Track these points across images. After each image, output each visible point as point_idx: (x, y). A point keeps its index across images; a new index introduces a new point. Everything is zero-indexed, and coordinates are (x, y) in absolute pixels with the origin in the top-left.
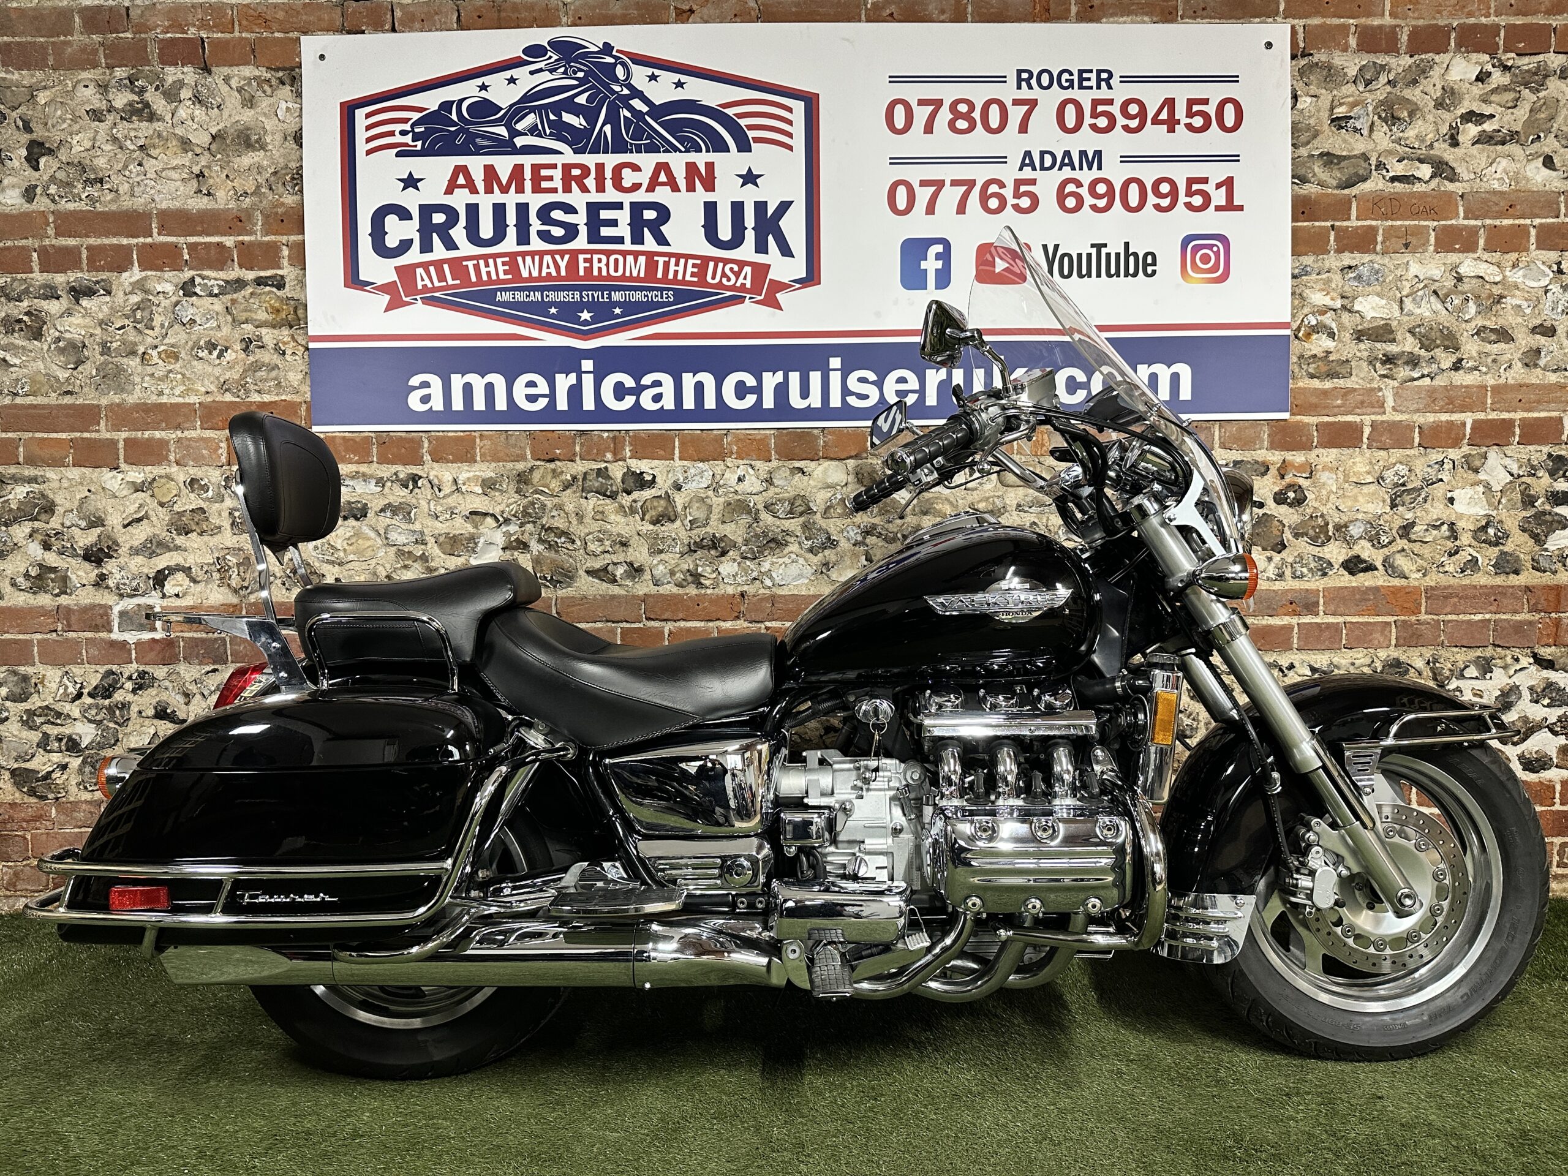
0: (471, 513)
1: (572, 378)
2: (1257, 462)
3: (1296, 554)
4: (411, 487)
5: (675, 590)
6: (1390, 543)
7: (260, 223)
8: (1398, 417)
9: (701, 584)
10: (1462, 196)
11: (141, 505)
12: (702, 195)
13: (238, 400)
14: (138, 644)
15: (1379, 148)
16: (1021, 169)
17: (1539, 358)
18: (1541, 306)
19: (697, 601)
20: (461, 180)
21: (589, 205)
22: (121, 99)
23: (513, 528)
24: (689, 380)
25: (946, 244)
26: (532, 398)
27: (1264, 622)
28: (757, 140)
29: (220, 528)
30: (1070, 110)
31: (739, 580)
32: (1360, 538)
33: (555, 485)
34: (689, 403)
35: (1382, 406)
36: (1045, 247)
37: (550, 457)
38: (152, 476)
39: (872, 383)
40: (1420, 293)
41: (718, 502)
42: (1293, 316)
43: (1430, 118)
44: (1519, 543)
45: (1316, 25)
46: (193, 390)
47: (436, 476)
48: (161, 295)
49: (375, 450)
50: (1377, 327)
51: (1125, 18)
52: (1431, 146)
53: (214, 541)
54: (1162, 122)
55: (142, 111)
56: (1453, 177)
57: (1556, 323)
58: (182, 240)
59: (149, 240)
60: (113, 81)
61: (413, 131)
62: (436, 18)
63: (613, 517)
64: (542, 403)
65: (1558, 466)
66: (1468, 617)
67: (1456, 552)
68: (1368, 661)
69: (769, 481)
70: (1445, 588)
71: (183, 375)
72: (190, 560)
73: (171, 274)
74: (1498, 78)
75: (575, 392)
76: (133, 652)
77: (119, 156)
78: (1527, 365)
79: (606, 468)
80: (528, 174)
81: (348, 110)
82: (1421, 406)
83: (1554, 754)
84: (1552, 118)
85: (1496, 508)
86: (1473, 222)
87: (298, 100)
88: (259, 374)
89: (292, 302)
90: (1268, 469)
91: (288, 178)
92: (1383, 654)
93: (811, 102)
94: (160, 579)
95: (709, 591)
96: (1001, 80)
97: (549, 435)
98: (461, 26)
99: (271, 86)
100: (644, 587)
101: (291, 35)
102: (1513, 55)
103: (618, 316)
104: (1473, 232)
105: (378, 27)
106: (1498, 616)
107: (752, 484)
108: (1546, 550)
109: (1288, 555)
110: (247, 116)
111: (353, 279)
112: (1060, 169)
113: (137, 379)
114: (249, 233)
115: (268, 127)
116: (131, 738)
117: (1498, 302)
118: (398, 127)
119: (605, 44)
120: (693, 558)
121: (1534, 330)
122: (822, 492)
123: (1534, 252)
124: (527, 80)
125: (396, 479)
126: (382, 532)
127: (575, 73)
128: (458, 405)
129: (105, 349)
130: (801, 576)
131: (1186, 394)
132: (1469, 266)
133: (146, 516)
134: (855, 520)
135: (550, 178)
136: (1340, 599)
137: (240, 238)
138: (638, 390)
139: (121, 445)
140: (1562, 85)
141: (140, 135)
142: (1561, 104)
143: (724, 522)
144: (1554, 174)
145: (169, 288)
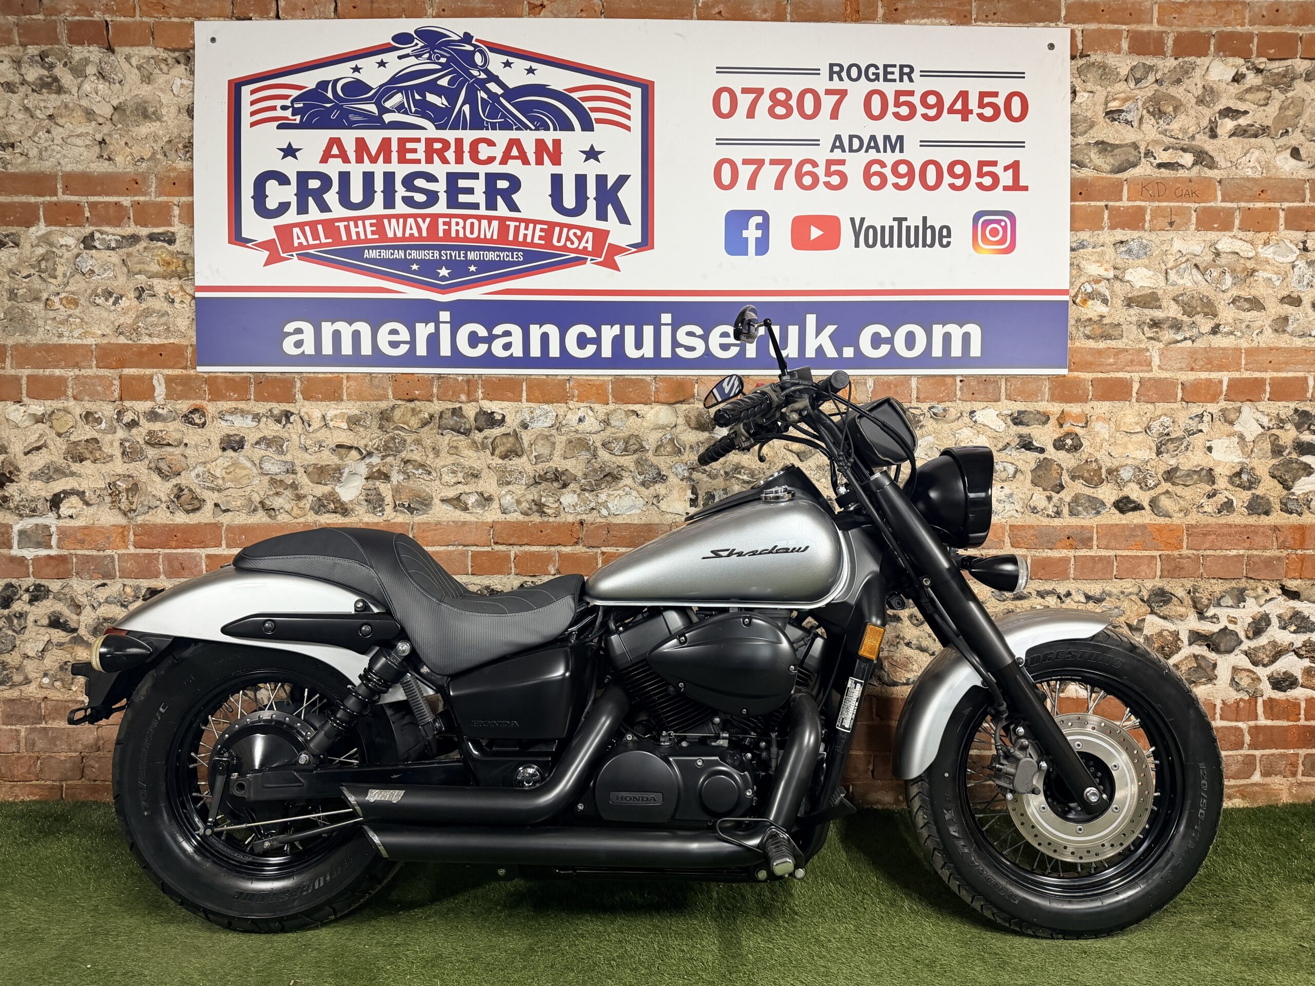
0: (339, 446)
1: (431, 328)
2: (1038, 412)
3: (1073, 494)
4: (284, 422)
5: (521, 518)
6: (1156, 486)
7: (154, 186)
8: (1163, 375)
9: (544, 512)
10: (1220, 182)
11: (41, 435)
12: (549, 168)
13: (130, 342)
14: (36, 559)
15: (1147, 138)
16: (832, 151)
17: (1287, 325)
18: (1289, 279)
19: (541, 527)
20: (335, 151)
21: (448, 174)
22: (33, 73)
23: (375, 460)
24: (535, 331)
25: (765, 215)
26: (394, 345)
27: (1044, 555)
28: (599, 121)
29: (112, 456)
30: (876, 101)
31: (579, 509)
32: (1130, 481)
33: (414, 422)
34: (535, 352)
35: (1150, 365)
36: (852, 220)
37: (409, 397)
38: (51, 409)
39: (700, 337)
40: (1183, 266)
41: (561, 440)
42: (1072, 284)
43: (1192, 112)
44: (1269, 488)
45: (1094, 31)
46: (90, 333)
47: (306, 413)
48: (64, 248)
49: (252, 389)
50: (1145, 295)
51: (923, 21)
52: (1193, 137)
53: (106, 468)
54: (957, 112)
55: (52, 85)
56: (1212, 165)
57: (1302, 295)
58: (83, 199)
59: (54, 199)
60: (26, 58)
61: (292, 106)
62: (316, 7)
63: (466, 452)
64: (403, 349)
65: (1303, 419)
66: (1224, 553)
67: (1214, 495)
68: (1135, 590)
69: (606, 422)
70: (1205, 526)
71: (82, 319)
72: (83, 485)
73: (73, 229)
74: (1252, 79)
75: (433, 340)
76: (31, 567)
77: (30, 124)
78: (1276, 331)
79: (460, 408)
80: (394, 146)
81: (235, 87)
82: (1184, 366)
83: (1298, 674)
84: (1298, 115)
85: (1249, 457)
86: (1229, 205)
87: (191, 77)
88: (150, 319)
89: (181, 256)
90: (1049, 418)
91: (180, 146)
92: (1149, 584)
93: (647, 88)
94: (55, 502)
95: (551, 519)
96: (815, 72)
97: (409, 377)
98: (338, 15)
99: (167, 65)
100: (492, 515)
101: (186, 20)
102: (1264, 59)
103: (473, 273)
104: (1230, 213)
105: (264, 15)
106: (1250, 552)
107: (591, 424)
108: (1293, 494)
109: (1066, 496)
110: (145, 91)
111: (236, 236)
112: (867, 151)
113: (41, 323)
114: (145, 194)
115: (164, 101)
116: (28, 645)
117: (1251, 275)
118: (279, 103)
119: (466, 34)
120: (538, 489)
121: (1282, 300)
122: (654, 432)
123: (1283, 233)
124: (395, 64)
125: (271, 414)
126: (257, 462)
127: (438, 58)
128: (327, 349)
129: (12, 295)
130: (633, 507)
131: (976, 351)
132: (1226, 242)
133: (45, 445)
134: (683, 457)
135: (414, 151)
136: (1111, 535)
137: (136, 198)
138: (490, 339)
139: (24, 381)
140: (1307, 86)
141: (49, 105)
142: (1307, 103)
143: (565, 458)
144: (1300, 164)
145: (71, 241)
